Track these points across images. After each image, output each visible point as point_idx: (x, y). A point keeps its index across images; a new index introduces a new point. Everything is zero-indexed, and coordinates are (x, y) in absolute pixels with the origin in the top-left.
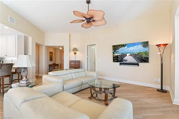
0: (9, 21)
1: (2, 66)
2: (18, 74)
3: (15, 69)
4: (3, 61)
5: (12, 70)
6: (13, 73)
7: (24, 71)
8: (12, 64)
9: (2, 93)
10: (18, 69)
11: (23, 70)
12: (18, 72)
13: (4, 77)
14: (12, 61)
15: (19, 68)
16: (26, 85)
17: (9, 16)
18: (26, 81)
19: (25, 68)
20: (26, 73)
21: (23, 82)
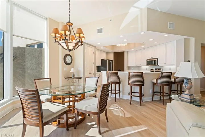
0: (168, 28)
1: (163, 74)
2: (177, 85)
3: (174, 79)
4: (162, 69)
5: (171, 79)
6: (172, 83)
7: (187, 83)
8: (171, 73)
9: (162, 100)
10: (177, 79)
11: (185, 80)
12: (177, 83)
13: (164, 85)
14: (170, 69)
15: (178, 77)
16: (190, 101)
17: (168, 22)
18: (190, 95)
19: (187, 79)
20: (189, 85)
21: (186, 96)
